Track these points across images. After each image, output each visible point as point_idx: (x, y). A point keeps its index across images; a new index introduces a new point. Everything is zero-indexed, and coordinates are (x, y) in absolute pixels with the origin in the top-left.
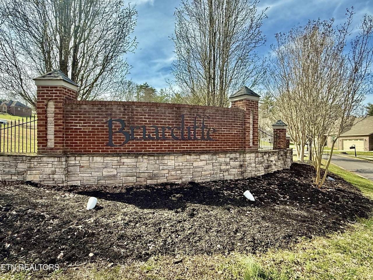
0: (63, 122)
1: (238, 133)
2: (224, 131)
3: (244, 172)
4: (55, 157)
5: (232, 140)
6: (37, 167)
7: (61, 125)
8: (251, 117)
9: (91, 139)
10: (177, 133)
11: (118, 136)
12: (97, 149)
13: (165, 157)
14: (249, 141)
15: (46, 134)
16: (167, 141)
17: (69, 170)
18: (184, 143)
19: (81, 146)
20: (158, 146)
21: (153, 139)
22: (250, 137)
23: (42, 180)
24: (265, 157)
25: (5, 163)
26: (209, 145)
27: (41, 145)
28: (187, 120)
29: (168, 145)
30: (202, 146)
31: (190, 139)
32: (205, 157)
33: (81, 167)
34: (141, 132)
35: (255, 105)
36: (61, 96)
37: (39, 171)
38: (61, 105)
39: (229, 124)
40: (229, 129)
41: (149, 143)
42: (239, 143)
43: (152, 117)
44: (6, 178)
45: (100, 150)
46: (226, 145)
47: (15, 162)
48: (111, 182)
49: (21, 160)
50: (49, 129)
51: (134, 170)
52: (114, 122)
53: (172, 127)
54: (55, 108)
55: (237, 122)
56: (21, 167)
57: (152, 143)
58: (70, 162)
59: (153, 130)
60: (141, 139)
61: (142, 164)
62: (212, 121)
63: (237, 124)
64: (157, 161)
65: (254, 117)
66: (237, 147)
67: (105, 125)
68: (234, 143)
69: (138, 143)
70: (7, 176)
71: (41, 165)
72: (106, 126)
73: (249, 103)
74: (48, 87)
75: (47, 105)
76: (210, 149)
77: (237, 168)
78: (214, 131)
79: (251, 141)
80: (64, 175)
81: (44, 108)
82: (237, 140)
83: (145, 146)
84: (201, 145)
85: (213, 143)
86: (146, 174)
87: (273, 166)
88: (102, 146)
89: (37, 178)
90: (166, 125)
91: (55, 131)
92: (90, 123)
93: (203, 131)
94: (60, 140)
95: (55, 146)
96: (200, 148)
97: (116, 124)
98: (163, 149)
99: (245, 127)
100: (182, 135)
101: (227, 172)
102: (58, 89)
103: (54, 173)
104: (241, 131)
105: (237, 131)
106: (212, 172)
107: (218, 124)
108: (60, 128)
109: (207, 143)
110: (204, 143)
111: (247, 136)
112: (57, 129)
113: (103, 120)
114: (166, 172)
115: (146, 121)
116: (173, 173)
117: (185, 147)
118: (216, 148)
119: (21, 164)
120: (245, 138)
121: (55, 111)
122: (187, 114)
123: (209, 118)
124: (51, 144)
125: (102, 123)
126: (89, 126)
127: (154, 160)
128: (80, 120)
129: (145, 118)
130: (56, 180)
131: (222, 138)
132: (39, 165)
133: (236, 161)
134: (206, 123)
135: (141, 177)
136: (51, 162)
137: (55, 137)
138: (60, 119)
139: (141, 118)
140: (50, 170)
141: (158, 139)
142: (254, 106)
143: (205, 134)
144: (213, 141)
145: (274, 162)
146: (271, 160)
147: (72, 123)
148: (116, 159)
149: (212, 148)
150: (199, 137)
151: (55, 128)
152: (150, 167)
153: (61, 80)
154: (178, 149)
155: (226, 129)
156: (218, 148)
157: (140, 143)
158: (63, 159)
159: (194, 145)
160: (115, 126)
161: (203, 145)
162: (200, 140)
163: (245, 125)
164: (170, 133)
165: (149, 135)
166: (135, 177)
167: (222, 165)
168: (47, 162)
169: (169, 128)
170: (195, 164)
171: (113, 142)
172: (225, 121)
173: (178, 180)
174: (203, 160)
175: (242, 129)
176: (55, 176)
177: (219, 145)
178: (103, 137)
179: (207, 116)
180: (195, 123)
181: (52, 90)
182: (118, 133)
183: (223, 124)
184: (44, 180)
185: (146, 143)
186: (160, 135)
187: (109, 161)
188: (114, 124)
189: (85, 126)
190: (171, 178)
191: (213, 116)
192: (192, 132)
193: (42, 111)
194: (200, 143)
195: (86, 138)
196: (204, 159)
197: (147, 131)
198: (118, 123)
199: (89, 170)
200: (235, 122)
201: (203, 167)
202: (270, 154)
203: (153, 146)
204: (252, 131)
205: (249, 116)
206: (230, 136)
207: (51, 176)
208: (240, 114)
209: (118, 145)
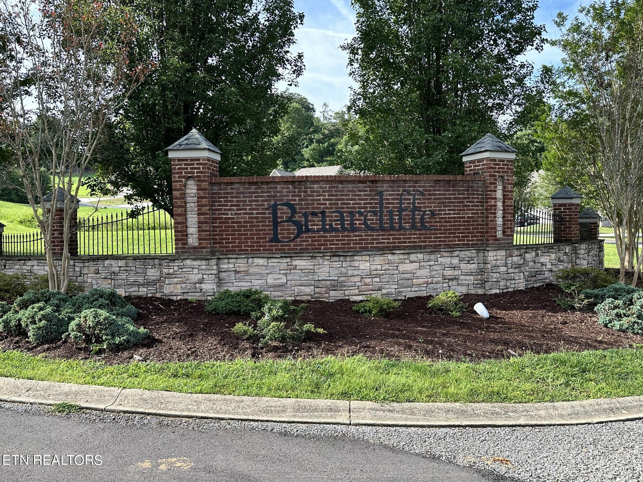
0: (209, 210)
1: (476, 216)
2: (450, 214)
3: (485, 281)
4: (202, 259)
5: (463, 229)
6: (178, 272)
7: (206, 214)
8: (500, 187)
9: (249, 233)
10: (372, 220)
11: (286, 227)
12: (257, 246)
13: (356, 258)
14: (496, 228)
15: (186, 227)
16: (357, 234)
17: (221, 277)
18: (384, 235)
19: (235, 243)
20: (344, 240)
21: (336, 230)
22: (498, 223)
23: (185, 291)
24: (529, 256)
25: (128, 269)
26: (424, 238)
27: (180, 242)
28: (388, 199)
29: (360, 240)
30: (412, 240)
31: (392, 228)
32: (417, 257)
33: (236, 272)
34: (318, 221)
35: (506, 167)
36: (205, 172)
37: (181, 279)
38: (205, 185)
39: (458, 202)
40: (458, 210)
41: (330, 237)
42: (478, 232)
43: (334, 198)
44: (131, 290)
45: (262, 248)
46: (453, 237)
47: (143, 267)
48: (279, 294)
49: (152, 264)
50: (189, 220)
51: (311, 277)
52: (279, 207)
53: (365, 212)
54: (198, 190)
55: (473, 198)
56: (152, 274)
57: (335, 236)
58: (222, 266)
59: (336, 216)
60: (319, 231)
61: (322, 268)
62: (428, 199)
63: (473, 202)
64: (344, 264)
65: (504, 187)
66: (473, 240)
67: (267, 212)
68: (468, 233)
69: (314, 237)
70: (132, 288)
71: (184, 270)
72: (269, 213)
73: (494, 164)
74: (187, 160)
75: (185, 186)
76: (425, 244)
77: (474, 274)
78: (433, 214)
79: (499, 229)
80: (215, 284)
81: (182, 190)
82: (473, 229)
83: (325, 240)
84: (410, 238)
85: (430, 234)
86: (328, 282)
87: (546, 273)
88: (263, 242)
89: (178, 289)
90: (355, 208)
91: (199, 223)
92: (245, 209)
93: (414, 215)
94: (206, 235)
95: (200, 244)
96: (409, 242)
97: (283, 209)
98: (352, 245)
99: (487, 206)
100: (381, 224)
101: (455, 280)
102: (201, 162)
103: (201, 282)
104: (481, 213)
105: (472, 213)
106: (430, 280)
107: (438, 203)
108: (205, 218)
109: (420, 234)
110: (416, 234)
111: (491, 221)
112: (202, 220)
113: (264, 205)
114: (357, 279)
115: (326, 204)
116: (368, 280)
117: (386, 241)
118: (436, 242)
119: (153, 270)
120: (487, 225)
121: (198, 194)
122: (388, 191)
123: (424, 195)
124: (193, 241)
125: (263, 209)
126: (244, 214)
127: (340, 261)
128: (231, 206)
129: (324, 200)
130: (204, 291)
131: (446, 226)
132: (180, 270)
133: (471, 262)
134: (418, 203)
135: (321, 286)
136: (197, 267)
137: (199, 231)
138: (206, 206)
139: (319, 200)
140: (197, 278)
141: (344, 229)
142: (504, 168)
143: (417, 220)
144: (431, 230)
145: (549, 266)
146: (541, 261)
147: (221, 210)
148: (284, 261)
149: (430, 242)
150: (407, 226)
151: (199, 218)
152: (334, 272)
153: (205, 149)
154: (375, 245)
155: (454, 210)
156: (440, 241)
157: (318, 237)
158: (213, 262)
159: (400, 239)
160: (281, 213)
161: (414, 238)
162: (408, 229)
163: (487, 202)
164: (361, 220)
165: (331, 225)
166: (313, 287)
167: (446, 269)
168: (192, 267)
169: (361, 214)
170: (402, 268)
171: (279, 236)
172: (450, 198)
173: (376, 292)
174: (415, 262)
175: (482, 210)
176: (203, 286)
177: (440, 237)
178: (265, 230)
179: (420, 192)
180: (401, 204)
181: (193, 164)
182: (285, 224)
183: (448, 202)
184: (188, 291)
185: (326, 237)
186: (347, 224)
187: (275, 264)
188: (280, 209)
189: (240, 214)
190: (365, 288)
191: (430, 190)
192: (396, 217)
193: (180, 194)
194: (409, 234)
195: (240, 231)
196: (415, 259)
197: (328, 219)
198: (285, 207)
199: (247, 277)
200: (469, 198)
201: (415, 271)
202: (539, 251)
203: (337, 240)
204: (501, 212)
205: (496, 187)
206: (460, 221)
207: (198, 285)
208: (478, 184)
209: (286, 240)
